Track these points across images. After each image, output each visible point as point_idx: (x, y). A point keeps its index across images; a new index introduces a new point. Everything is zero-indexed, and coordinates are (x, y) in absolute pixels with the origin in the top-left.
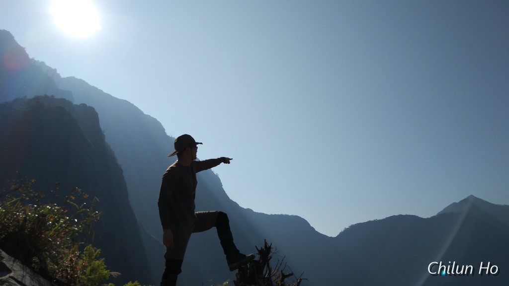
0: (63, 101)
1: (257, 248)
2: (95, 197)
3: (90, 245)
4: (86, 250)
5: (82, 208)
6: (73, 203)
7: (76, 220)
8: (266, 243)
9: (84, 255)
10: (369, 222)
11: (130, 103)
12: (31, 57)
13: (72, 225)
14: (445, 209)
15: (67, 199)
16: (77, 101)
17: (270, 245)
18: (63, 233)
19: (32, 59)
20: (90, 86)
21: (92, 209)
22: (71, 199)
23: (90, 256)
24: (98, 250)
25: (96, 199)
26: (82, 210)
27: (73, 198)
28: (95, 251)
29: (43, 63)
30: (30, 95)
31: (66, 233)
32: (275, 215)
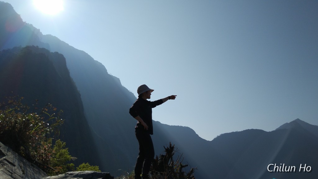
0: (43, 49)
1: (164, 147)
2: (61, 110)
3: (60, 140)
4: (57, 143)
5: (52, 117)
6: (46, 113)
7: (48, 124)
8: (170, 145)
9: (55, 146)
10: (233, 133)
11: (85, 52)
12: (24, 21)
13: (46, 127)
14: (280, 127)
15: (43, 110)
16: (52, 50)
17: (173, 146)
18: (40, 132)
19: (24, 22)
20: (61, 41)
21: (58, 117)
22: (45, 111)
23: (59, 146)
24: (64, 143)
25: (61, 111)
26: (53, 118)
27: (47, 110)
28: (63, 143)
29: (31, 25)
30: (24, 45)
31: (42, 132)
32: (174, 126)
